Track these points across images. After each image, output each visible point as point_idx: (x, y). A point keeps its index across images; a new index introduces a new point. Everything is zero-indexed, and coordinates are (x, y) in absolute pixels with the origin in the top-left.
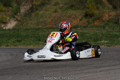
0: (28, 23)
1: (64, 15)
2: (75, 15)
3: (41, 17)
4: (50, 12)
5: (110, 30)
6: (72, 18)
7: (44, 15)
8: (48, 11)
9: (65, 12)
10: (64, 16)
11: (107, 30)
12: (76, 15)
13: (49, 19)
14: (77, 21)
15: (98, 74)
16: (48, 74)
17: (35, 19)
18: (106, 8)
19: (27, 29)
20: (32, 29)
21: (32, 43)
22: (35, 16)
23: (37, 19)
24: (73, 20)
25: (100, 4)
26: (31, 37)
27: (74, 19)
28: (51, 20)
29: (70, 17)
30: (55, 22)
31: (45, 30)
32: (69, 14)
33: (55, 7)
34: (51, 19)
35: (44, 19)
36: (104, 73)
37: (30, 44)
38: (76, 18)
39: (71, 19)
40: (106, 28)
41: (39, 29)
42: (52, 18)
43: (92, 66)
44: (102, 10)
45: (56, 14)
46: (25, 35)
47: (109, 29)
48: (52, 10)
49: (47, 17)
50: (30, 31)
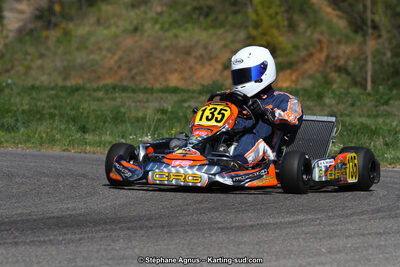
0: (29, 68)
1: (165, 43)
2: (205, 47)
3: (78, 49)
4: (113, 29)
5: (341, 107)
6: (195, 57)
7: (93, 40)
8: (109, 27)
9: (170, 34)
10: (167, 47)
11: (330, 106)
12: (210, 47)
13: (109, 55)
14: (211, 72)
15: (323, 259)
16: (136, 250)
17: (55, 54)
18: (324, 28)
19: (33, 87)
20: (52, 89)
21: (58, 136)
22: (59, 41)
23: (65, 53)
24: (198, 67)
25: (302, 11)
26: (52, 116)
27: (201, 60)
28: (116, 62)
29: (188, 53)
30: (130, 70)
31: (100, 94)
32: (182, 43)
33: (132, 14)
34: (116, 58)
35: (92, 57)
36: (349, 258)
37: (52, 141)
38: (211, 59)
39: (192, 61)
40: (327, 101)
41: (76, 89)
42: (119, 53)
43: (298, 230)
44: (309, 33)
45: (137, 38)
46: (26, 107)
47: (338, 104)
48: (120, 23)
49: (100, 49)
50: (44, 95)
